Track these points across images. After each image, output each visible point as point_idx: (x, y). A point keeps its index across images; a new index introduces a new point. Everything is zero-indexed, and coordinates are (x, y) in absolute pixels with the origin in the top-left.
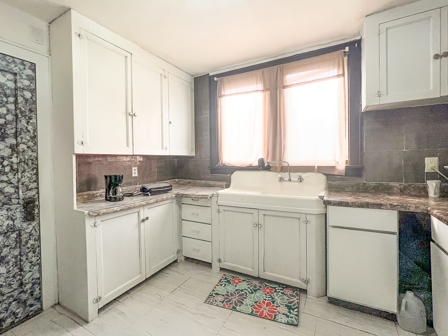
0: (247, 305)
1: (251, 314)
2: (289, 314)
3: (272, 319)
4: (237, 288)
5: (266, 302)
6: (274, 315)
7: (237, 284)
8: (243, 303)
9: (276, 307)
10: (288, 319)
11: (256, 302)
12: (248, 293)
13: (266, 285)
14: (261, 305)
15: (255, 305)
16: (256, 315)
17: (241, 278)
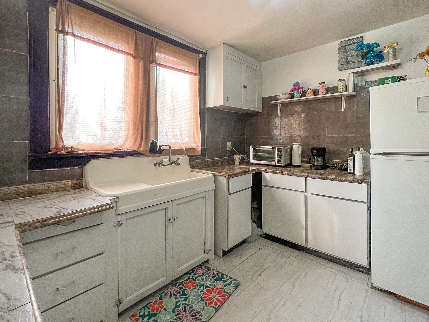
0: (203, 309)
1: (217, 310)
2: (226, 283)
3: (229, 296)
4: (171, 310)
5: (205, 291)
6: (224, 293)
7: (162, 307)
8: (199, 312)
9: (215, 287)
10: (231, 286)
11: (202, 300)
12: (184, 302)
13: (182, 283)
14: (208, 297)
15: (206, 302)
16: (220, 306)
17: (155, 300)
